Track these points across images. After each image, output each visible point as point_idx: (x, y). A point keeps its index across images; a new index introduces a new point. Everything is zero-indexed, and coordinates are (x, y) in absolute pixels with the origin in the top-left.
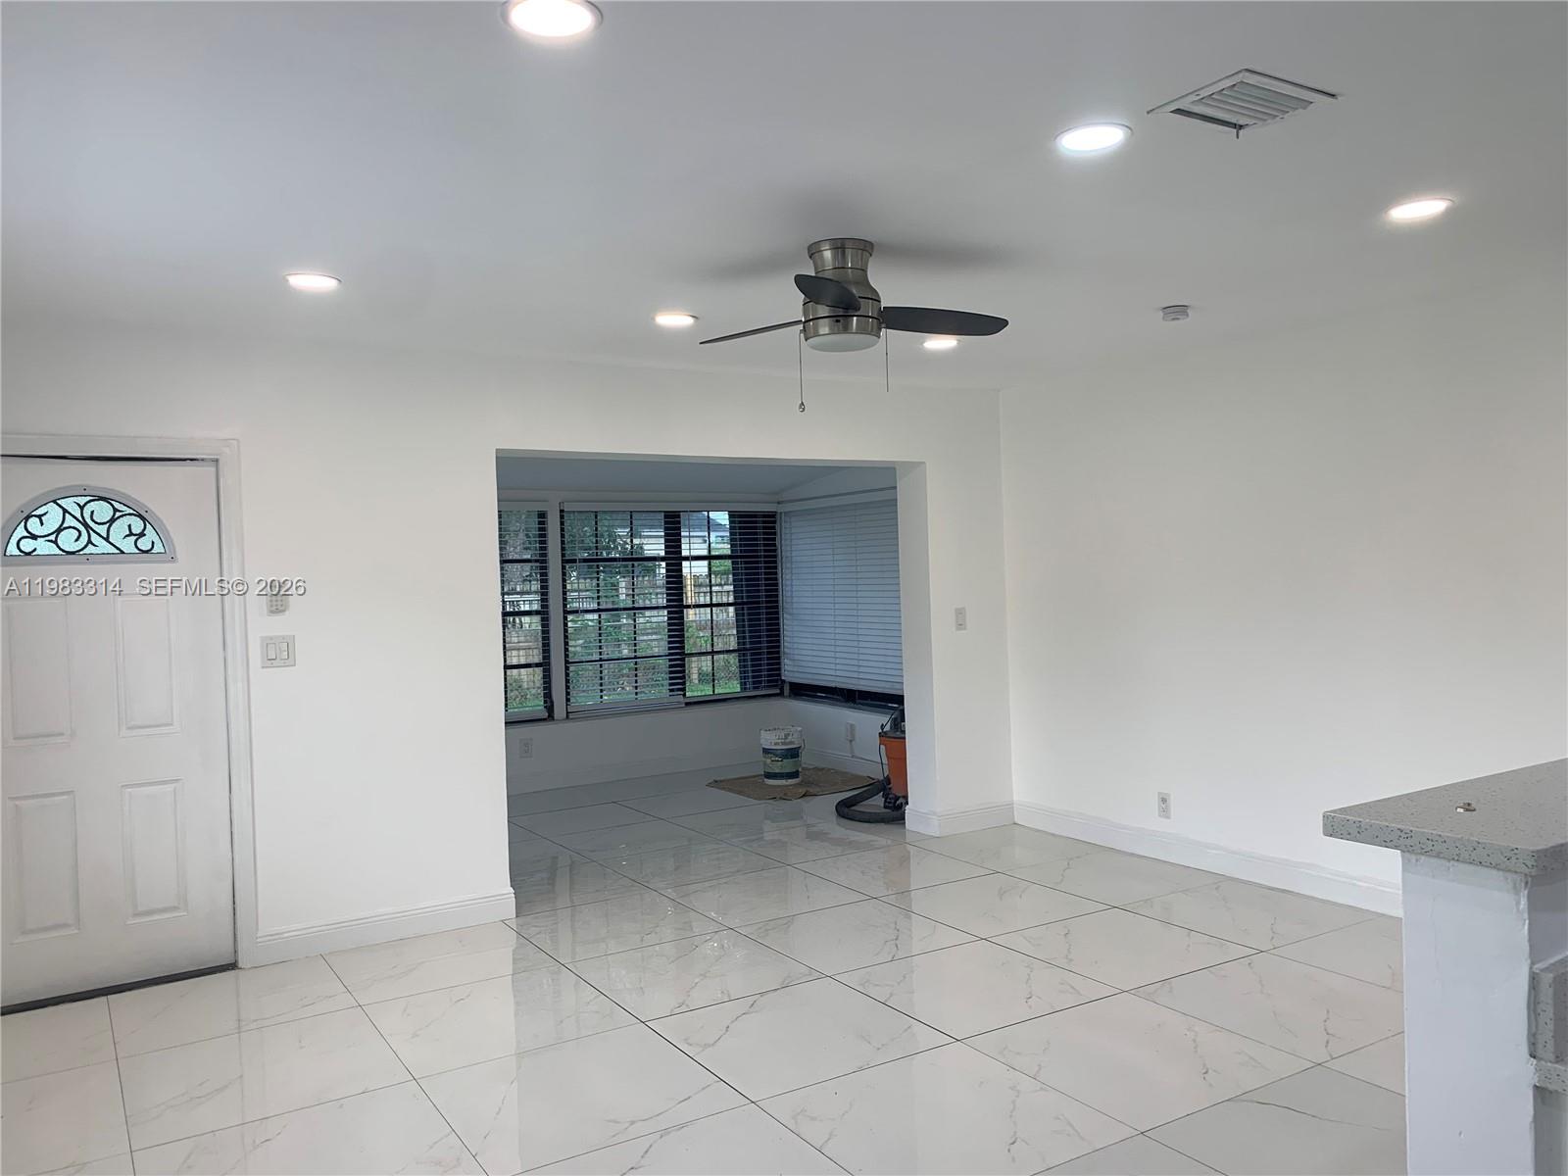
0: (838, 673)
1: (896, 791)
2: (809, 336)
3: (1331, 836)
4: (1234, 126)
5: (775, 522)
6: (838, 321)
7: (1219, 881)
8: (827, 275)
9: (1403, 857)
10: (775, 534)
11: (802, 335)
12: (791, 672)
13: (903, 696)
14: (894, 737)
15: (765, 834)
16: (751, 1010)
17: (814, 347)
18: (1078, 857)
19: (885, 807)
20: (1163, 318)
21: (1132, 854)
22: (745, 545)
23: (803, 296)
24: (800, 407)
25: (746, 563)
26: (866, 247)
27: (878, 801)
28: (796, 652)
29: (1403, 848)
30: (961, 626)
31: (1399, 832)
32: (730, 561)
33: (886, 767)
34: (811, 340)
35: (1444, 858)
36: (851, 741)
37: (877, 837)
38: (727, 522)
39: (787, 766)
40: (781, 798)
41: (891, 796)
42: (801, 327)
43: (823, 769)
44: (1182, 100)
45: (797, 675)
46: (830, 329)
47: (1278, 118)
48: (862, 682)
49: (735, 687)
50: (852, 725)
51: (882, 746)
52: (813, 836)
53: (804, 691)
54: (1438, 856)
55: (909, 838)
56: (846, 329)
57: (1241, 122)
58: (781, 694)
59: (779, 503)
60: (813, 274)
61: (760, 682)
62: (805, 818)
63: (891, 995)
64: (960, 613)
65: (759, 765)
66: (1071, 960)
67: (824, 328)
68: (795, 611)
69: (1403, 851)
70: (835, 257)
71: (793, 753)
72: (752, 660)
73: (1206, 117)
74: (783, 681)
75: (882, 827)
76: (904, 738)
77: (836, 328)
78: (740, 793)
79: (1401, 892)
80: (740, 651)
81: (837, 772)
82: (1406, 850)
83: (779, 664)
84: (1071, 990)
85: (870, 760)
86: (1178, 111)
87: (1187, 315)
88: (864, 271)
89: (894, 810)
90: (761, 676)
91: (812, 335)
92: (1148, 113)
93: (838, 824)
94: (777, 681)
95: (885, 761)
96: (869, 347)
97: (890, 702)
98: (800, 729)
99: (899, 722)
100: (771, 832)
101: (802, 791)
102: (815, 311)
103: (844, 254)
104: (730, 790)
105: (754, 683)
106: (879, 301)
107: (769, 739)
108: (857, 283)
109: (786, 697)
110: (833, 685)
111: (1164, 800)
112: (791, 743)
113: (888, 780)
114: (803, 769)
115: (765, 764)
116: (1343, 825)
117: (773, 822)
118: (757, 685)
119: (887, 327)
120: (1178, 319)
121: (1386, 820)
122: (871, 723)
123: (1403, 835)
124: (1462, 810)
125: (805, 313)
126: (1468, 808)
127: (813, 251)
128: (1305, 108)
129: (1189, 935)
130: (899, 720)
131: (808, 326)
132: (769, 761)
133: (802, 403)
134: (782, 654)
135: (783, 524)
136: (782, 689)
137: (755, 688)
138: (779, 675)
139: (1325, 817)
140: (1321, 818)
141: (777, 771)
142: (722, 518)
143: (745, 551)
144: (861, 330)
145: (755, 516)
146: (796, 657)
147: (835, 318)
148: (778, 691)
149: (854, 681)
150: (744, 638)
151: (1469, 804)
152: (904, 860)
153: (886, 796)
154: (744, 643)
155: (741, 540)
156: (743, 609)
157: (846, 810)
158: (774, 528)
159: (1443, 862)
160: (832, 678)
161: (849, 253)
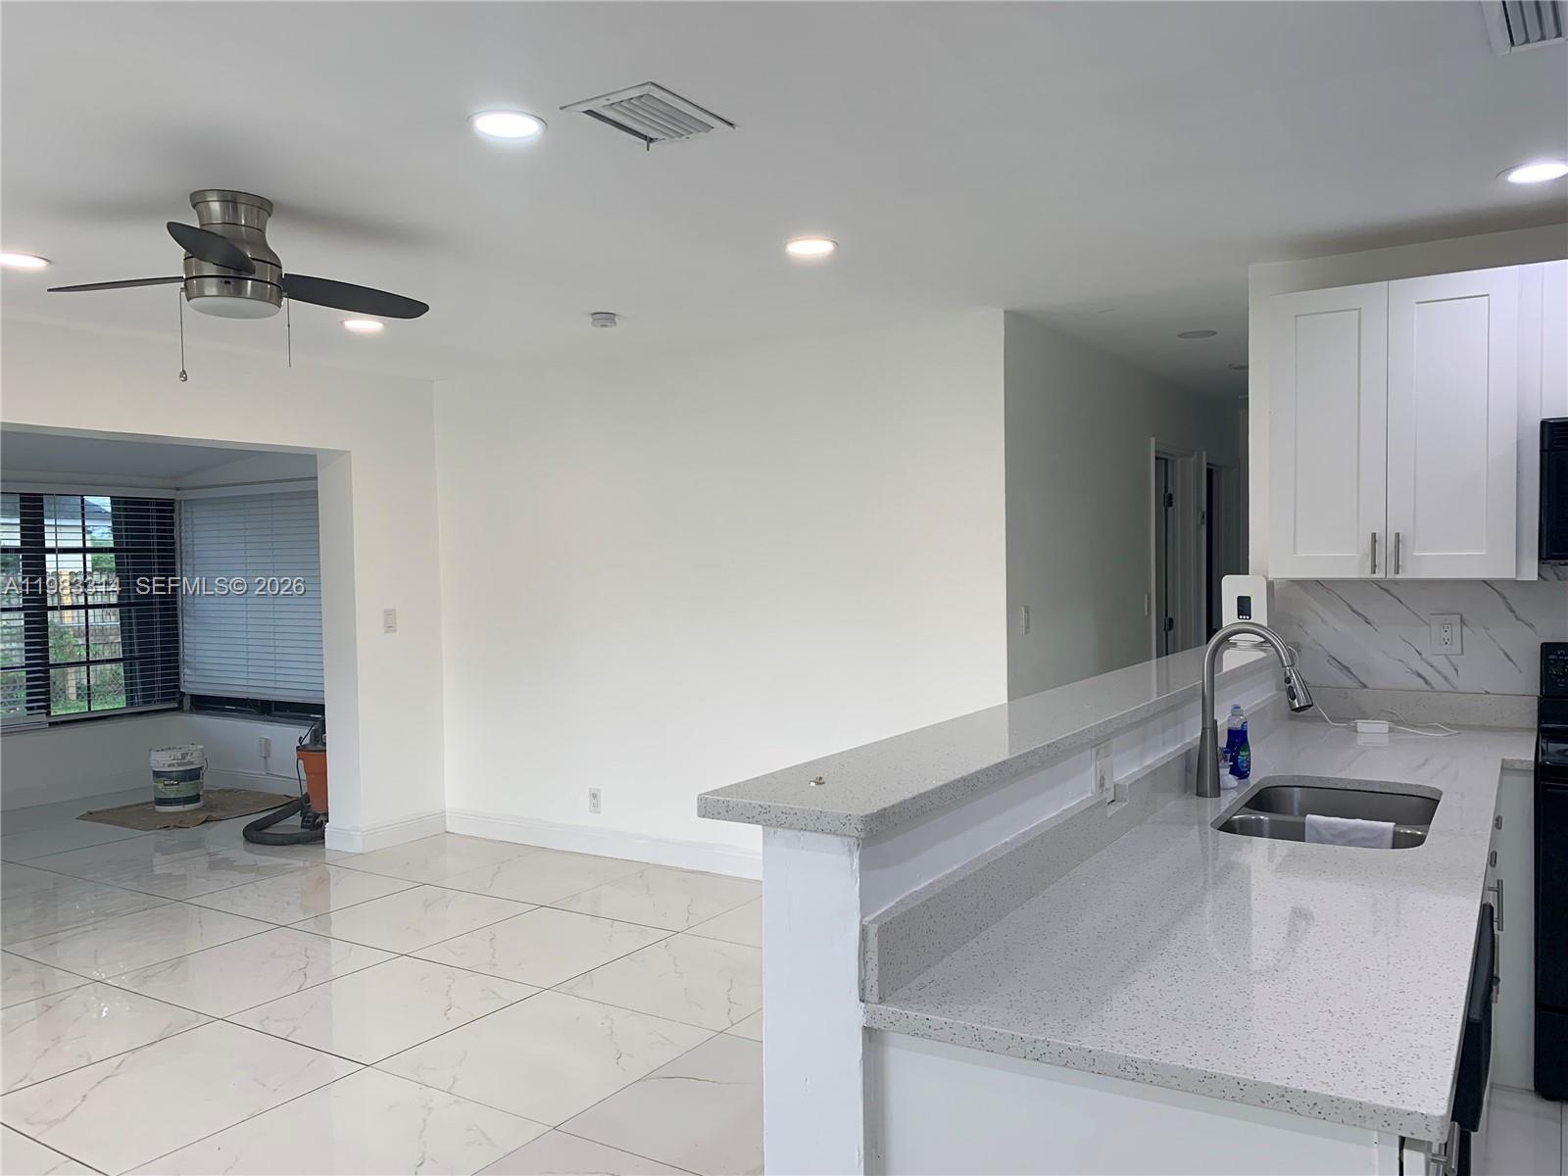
0: (251, 683)
1: (315, 808)
2: (191, 296)
3: (704, 816)
4: (645, 137)
5: (173, 511)
6: (227, 283)
7: (643, 869)
8: (218, 230)
9: (763, 830)
10: (173, 524)
11: (183, 294)
12: (192, 682)
13: (324, 705)
14: (314, 751)
15: (155, 868)
16: (119, 1071)
17: (202, 310)
18: (509, 860)
19: (302, 827)
20: (593, 323)
21: (564, 852)
22: (133, 537)
23: (184, 251)
24: (181, 377)
25: (133, 557)
26: (264, 206)
27: (296, 820)
28: (198, 660)
29: (762, 822)
30: (390, 628)
31: (760, 809)
32: (113, 555)
33: (304, 784)
34: (194, 300)
35: (794, 829)
36: (265, 758)
37: (296, 859)
38: (109, 509)
39: (186, 789)
40: (175, 826)
41: (309, 814)
42: (182, 285)
43: (232, 791)
44: (593, 102)
45: (198, 686)
46: (219, 291)
47: (684, 138)
48: (278, 692)
49: (120, 702)
50: (266, 739)
51: (301, 762)
52: (216, 864)
53: (205, 704)
54: (790, 827)
55: (328, 857)
56: (239, 293)
57: (651, 136)
58: (179, 709)
59: (178, 489)
60: (198, 227)
61: (153, 696)
62: (207, 846)
63: (294, 1029)
64: (390, 614)
65: (150, 789)
66: (495, 965)
67: (211, 288)
68: (198, 613)
69: (763, 826)
70: (224, 211)
71: (194, 775)
72: (142, 670)
73: (618, 124)
74: (183, 694)
75: (300, 847)
76: (325, 751)
77: (226, 292)
78: (122, 825)
79: (761, 858)
80: (126, 660)
81: (248, 793)
82: (766, 824)
83: (178, 674)
84: (493, 996)
85: (286, 776)
86: (590, 112)
87: (615, 323)
88: (262, 231)
89: (313, 829)
90: (153, 689)
91: (195, 294)
92: (561, 108)
93: (246, 850)
94: (174, 693)
95: (303, 776)
96: (270, 316)
97: (310, 712)
98: (201, 747)
99: (319, 735)
100: (161, 865)
101: (203, 816)
102: (199, 269)
103: (235, 209)
104: (109, 822)
105: (144, 696)
106: (280, 267)
107: (162, 761)
108: (251, 244)
109: (186, 712)
110: (244, 696)
111: (594, 796)
112: (191, 763)
113: (307, 798)
114: (206, 792)
115: (156, 788)
116: (714, 807)
117: (163, 854)
118: (148, 699)
119: (290, 297)
120: (606, 326)
121: (750, 798)
122: (287, 736)
123: (764, 811)
124: (813, 784)
125: (187, 268)
126: (819, 782)
127: (197, 200)
128: (707, 132)
129: (612, 926)
130: (320, 731)
131: (190, 284)
132: (161, 785)
133: (184, 372)
134: (181, 663)
135: (183, 514)
136: (181, 703)
137: (144, 702)
138: (178, 687)
139: (700, 799)
140: (696, 799)
141: (172, 796)
142: (105, 503)
143: (133, 544)
144: (258, 296)
145: (147, 504)
146: (198, 666)
147: (225, 280)
148: (176, 706)
149: (271, 691)
150: (131, 645)
151: (821, 778)
152: (324, 881)
153: (304, 816)
154: (131, 651)
155: (127, 530)
156: (129, 611)
157: (256, 835)
158: (172, 518)
159: (796, 832)
160: (245, 689)
161: (242, 208)
